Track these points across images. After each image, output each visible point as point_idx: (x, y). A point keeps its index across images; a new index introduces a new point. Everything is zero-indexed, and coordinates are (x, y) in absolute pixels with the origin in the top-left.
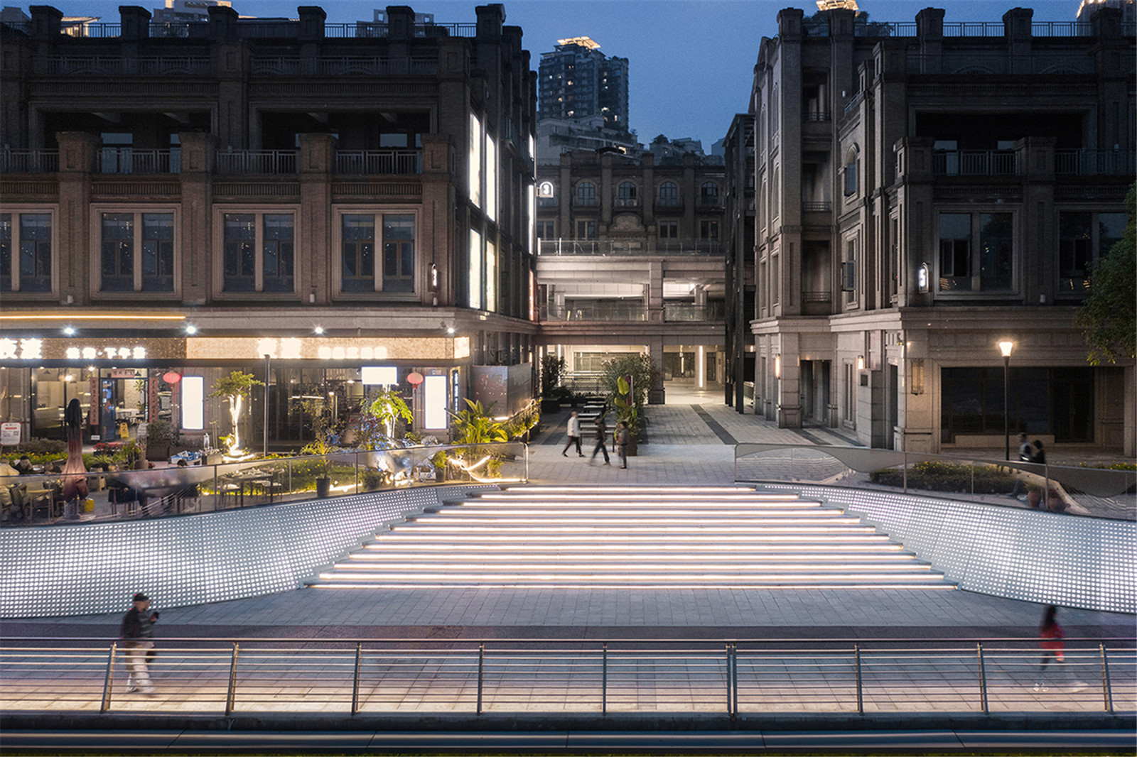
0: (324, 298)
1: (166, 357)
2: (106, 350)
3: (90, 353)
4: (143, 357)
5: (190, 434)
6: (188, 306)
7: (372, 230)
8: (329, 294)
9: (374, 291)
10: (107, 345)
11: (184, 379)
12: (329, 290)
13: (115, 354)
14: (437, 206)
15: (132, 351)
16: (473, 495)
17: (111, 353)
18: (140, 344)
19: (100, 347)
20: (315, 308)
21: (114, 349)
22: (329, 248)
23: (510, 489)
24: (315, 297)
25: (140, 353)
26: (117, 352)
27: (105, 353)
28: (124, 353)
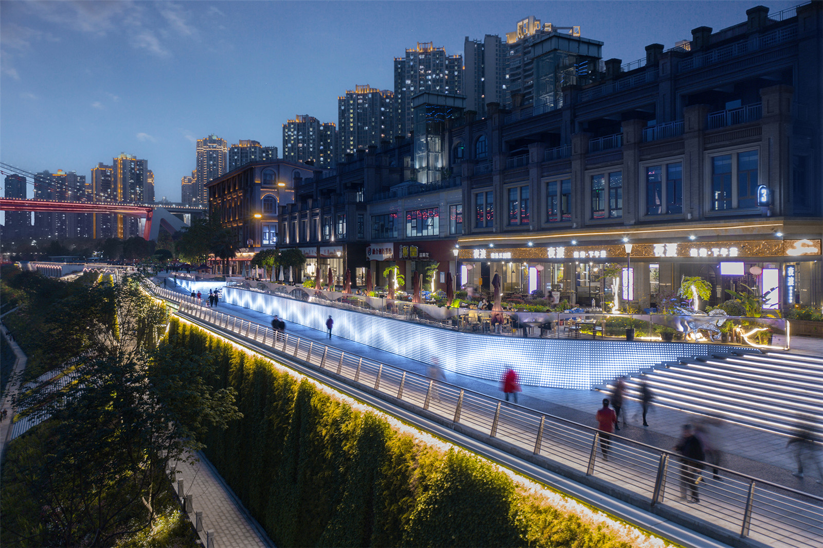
0: (698, 216)
2: (589, 252)
7: (730, 165)
8: (701, 213)
9: (732, 208)
12: (701, 210)
14: (772, 141)
16: (738, 354)
17: (591, 254)
20: (690, 223)
21: (593, 252)
22: (701, 181)
23: (769, 354)
24: (692, 215)
26: (594, 254)
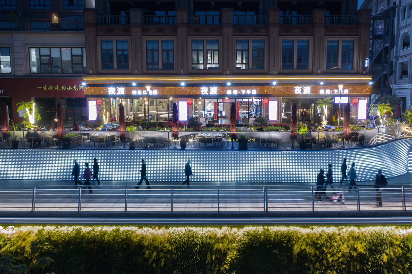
1: (264, 93)
2: (242, 91)
3: (236, 92)
4: (255, 94)
5: (271, 122)
6: (272, 74)
10: (242, 89)
11: (270, 101)
13: (245, 92)
15: (251, 91)
17: (243, 92)
18: (254, 89)
19: (239, 90)
20: (320, 75)
21: (245, 91)
25: (254, 92)
26: (246, 92)
27: (241, 92)
28: (249, 92)
